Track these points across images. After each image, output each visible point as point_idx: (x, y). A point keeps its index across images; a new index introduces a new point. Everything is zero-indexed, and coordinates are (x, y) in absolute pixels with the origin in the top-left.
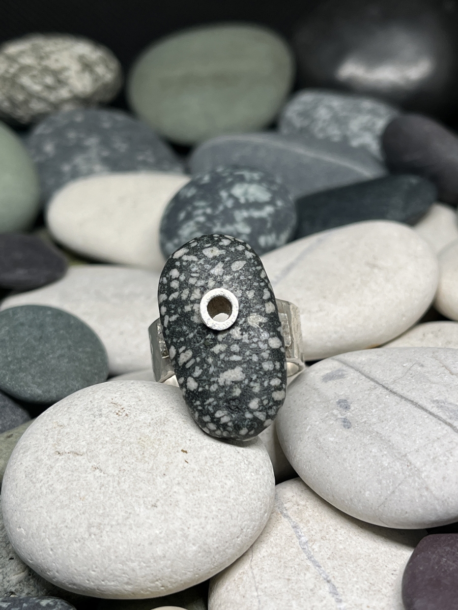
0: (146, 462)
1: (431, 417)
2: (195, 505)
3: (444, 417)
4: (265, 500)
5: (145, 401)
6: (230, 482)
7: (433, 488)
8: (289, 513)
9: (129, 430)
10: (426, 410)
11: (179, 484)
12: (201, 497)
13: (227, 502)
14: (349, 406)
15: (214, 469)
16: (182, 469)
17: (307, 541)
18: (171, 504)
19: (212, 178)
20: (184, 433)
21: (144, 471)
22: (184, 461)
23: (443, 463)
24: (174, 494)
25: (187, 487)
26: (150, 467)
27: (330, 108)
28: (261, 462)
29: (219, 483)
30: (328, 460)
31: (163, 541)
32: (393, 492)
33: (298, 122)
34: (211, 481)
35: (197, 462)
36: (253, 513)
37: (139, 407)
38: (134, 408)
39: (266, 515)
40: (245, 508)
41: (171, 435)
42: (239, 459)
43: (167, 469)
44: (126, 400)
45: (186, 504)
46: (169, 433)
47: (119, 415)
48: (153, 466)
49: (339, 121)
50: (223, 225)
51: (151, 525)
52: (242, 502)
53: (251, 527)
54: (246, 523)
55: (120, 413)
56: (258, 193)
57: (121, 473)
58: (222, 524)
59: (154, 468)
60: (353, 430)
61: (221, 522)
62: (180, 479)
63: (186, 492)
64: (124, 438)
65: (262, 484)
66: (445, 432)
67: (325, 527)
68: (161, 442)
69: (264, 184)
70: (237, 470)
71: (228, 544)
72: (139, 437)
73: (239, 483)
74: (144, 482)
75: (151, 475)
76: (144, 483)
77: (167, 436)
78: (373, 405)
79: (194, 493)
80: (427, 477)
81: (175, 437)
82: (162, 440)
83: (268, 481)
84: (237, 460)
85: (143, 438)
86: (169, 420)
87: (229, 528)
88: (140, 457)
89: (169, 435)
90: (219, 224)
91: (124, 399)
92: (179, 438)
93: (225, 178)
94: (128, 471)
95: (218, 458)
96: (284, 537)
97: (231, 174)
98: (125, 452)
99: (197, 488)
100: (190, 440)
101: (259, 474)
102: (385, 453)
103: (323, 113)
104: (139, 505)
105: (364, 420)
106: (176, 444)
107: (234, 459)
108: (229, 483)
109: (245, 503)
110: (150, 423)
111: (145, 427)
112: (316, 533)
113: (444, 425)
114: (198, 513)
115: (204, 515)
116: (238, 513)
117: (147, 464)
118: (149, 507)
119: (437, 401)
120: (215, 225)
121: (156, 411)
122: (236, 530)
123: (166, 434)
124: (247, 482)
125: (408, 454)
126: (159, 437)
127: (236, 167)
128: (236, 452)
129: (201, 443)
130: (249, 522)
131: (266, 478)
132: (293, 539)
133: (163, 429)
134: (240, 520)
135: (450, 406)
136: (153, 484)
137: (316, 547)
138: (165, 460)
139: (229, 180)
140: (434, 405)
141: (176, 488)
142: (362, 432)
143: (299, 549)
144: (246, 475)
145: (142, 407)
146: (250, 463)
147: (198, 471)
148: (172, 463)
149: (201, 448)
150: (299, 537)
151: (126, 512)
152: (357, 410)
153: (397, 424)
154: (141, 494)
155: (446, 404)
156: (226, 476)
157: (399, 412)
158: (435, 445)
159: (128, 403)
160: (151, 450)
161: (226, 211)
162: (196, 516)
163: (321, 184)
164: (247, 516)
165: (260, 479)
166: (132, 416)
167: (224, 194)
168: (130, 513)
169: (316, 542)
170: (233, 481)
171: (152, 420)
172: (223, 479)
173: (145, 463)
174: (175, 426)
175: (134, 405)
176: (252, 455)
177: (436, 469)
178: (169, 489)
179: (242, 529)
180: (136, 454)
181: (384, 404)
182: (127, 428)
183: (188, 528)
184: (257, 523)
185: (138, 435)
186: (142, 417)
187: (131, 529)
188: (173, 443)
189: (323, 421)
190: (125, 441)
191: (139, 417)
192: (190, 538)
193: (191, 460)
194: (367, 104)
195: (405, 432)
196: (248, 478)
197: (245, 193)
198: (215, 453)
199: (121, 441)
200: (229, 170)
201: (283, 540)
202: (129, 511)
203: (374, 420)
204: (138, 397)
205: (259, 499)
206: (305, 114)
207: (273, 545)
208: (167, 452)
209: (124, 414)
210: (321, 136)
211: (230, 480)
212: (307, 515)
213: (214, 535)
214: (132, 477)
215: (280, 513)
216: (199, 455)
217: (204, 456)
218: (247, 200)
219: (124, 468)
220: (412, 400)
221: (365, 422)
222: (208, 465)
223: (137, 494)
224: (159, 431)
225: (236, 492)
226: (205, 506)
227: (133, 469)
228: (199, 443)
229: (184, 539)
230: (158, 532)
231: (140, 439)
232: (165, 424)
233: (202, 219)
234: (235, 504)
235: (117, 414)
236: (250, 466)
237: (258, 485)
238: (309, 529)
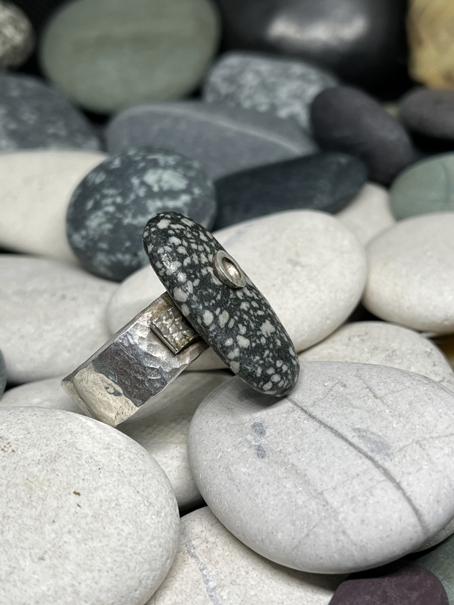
0: (34, 506)
1: (351, 448)
2: (87, 556)
3: (365, 449)
4: (167, 545)
5: (35, 434)
6: (128, 528)
7: (350, 532)
8: (197, 552)
9: (15, 469)
10: (346, 440)
11: (69, 532)
12: (95, 547)
13: (123, 552)
14: (265, 431)
15: (110, 513)
16: (74, 514)
17: (215, 587)
18: (60, 557)
19: (123, 162)
20: (77, 472)
21: (31, 517)
22: (76, 505)
23: (361, 504)
24: (65, 545)
25: (79, 536)
26: (37, 513)
27: (258, 73)
28: (164, 501)
29: (115, 529)
30: (239, 494)
31: (51, 599)
32: (308, 535)
33: (224, 89)
34: (106, 528)
35: (90, 505)
36: (153, 562)
37: (27, 441)
38: (22, 442)
39: (168, 561)
40: (144, 557)
41: (62, 474)
42: (138, 501)
43: (57, 515)
44: (14, 433)
45: (77, 555)
46: (60, 472)
47: (5, 451)
48: (41, 512)
49: (267, 87)
50: (134, 216)
51: (38, 581)
52: (141, 550)
53: (151, 578)
54: (145, 573)
55: (6, 449)
56: (172, 179)
57: (6, 521)
58: (118, 578)
59: (43, 514)
60: (267, 460)
61: (116, 575)
62: (71, 526)
63: (78, 542)
64: (9, 479)
65: (164, 528)
66: (365, 467)
67: (235, 569)
68: (50, 483)
69: (180, 170)
70: (136, 514)
71: (125, 599)
72: (26, 478)
73: (138, 528)
74: (30, 530)
75: (38, 522)
76: (31, 532)
77: (57, 475)
78: (290, 431)
79: (87, 542)
80: (345, 519)
81: (67, 477)
82: (52, 481)
83: (171, 522)
84: (136, 502)
85: (30, 479)
86: (60, 456)
87: (126, 581)
88: (26, 501)
89: (60, 474)
90: (130, 215)
91: (10, 431)
92: (72, 477)
93: (137, 162)
94: (13, 518)
95: (114, 500)
96: (190, 582)
97: (144, 159)
98: (10, 495)
99: (90, 536)
100: (83, 480)
101: (160, 517)
102: (300, 489)
103: (250, 79)
104: (24, 557)
105: (279, 449)
106: (67, 484)
107: (133, 501)
108: (126, 529)
109: (144, 551)
110: (39, 460)
111: (33, 464)
112: (225, 576)
113: (365, 459)
114: (91, 566)
115: (98, 568)
116: (137, 563)
117: (34, 509)
118: (36, 560)
119: (359, 430)
120: (126, 216)
121: (46, 445)
122: (133, 583)
123: (57, 473)
124: (147, 526)
125: (324, 492)
126: (49, 477)
127: (150, 149)
128: (136, 491)
129: (97, 483)
130: (148, 572)
131: (169, 520)
132: (199, 584)
133: (54, 467)
134: (139, 571)
135: (372, 436)
136: (41, 533)
137: (224, 594)
138: (55, 504)
139: (142, 165)
140: (355, 434)
141: (66, 538)
142: (276, 463)
143: (205, 597)
144: (146, 519)
145: (30, 441)
146: (150, 504)
147: (92, 516)
148: (62, 507)
149: (96, 489)
150: (207, 582)
151: (10, 566)
152: (272, 437)
153: (314, 455)
154: (26, 545)
155: (368, 433)
156: (123, 521)
157: (317, 441)
158: (355, 482)
159: (15, 437)
160: (40, 492)
161: (138, 200)
162: (88, 570)
163: (246, 162)
164: (146, 566)
165: (162, 522)
166: (19, 452)
167: (135, 181)
168: (14, 568)
169: (225, 588)
170: (131, 526)
171: (42, 456)
172: (120, 525)
173: (32, 508)
174: (68, 463)
175: (22, 438)
176: (153, 495)
177: (354, 511)
178: (58, 539)
179: (141, 581)
180: (22, 497)
181: (302, 430)
182: (14, 466)
183: (80, 583)
184: (158, 573)
185: (26, 476)
186: (30, 453)
187: (15, 586)
188: (65, 484)
189: (235, 447)
190: (10, 482)
191: (27, 454)
192: (82, 595)
193: (84, 504)
194: (297, 68)
195: (323, 465)
196: (148, 521)
197: (159, 181)
198: (111, 494)
199: (6, 482)
200: (141, 154)
201: (189, 586)
202: (13, 565)
203: (290, 449)
204: (27, 429)
205: (160, 545)
206: (231, 80)
207: (177, 592)
208: (57, 495)
209: (10, 450)
210: (247, 104)
211: (127, 525)
212: (217, 554)
213: (109, 590)
214: (16, 524)
215: (187, 552)
216: (93, 497)
217: (99, 499)
218: (161, 188)
219: (9, 514)
220: (332, 426)
221: (280, 451)
222: (103, 508)
223: (22, 545)
224: (49, 469)
225: (134, 539)
226: (98, 558)
227: (19, 515)
228: (94, 483)
229: (75, 596)
230: (44, 588)
231: (27, 479)
232: (56, 461)
233: (111, 209)
234: (132, 553)
235: (2, 450)
236: (151, 508)
237: (160, 530)
238: (218, 571)
